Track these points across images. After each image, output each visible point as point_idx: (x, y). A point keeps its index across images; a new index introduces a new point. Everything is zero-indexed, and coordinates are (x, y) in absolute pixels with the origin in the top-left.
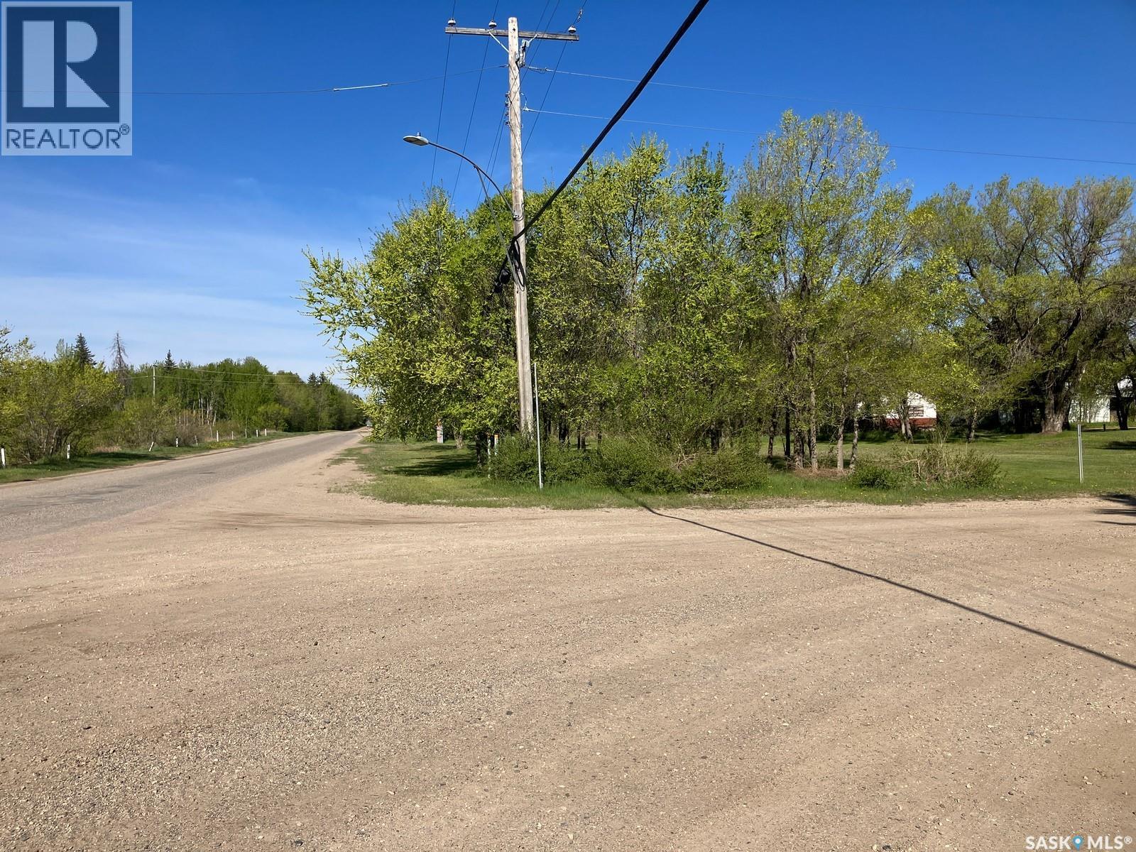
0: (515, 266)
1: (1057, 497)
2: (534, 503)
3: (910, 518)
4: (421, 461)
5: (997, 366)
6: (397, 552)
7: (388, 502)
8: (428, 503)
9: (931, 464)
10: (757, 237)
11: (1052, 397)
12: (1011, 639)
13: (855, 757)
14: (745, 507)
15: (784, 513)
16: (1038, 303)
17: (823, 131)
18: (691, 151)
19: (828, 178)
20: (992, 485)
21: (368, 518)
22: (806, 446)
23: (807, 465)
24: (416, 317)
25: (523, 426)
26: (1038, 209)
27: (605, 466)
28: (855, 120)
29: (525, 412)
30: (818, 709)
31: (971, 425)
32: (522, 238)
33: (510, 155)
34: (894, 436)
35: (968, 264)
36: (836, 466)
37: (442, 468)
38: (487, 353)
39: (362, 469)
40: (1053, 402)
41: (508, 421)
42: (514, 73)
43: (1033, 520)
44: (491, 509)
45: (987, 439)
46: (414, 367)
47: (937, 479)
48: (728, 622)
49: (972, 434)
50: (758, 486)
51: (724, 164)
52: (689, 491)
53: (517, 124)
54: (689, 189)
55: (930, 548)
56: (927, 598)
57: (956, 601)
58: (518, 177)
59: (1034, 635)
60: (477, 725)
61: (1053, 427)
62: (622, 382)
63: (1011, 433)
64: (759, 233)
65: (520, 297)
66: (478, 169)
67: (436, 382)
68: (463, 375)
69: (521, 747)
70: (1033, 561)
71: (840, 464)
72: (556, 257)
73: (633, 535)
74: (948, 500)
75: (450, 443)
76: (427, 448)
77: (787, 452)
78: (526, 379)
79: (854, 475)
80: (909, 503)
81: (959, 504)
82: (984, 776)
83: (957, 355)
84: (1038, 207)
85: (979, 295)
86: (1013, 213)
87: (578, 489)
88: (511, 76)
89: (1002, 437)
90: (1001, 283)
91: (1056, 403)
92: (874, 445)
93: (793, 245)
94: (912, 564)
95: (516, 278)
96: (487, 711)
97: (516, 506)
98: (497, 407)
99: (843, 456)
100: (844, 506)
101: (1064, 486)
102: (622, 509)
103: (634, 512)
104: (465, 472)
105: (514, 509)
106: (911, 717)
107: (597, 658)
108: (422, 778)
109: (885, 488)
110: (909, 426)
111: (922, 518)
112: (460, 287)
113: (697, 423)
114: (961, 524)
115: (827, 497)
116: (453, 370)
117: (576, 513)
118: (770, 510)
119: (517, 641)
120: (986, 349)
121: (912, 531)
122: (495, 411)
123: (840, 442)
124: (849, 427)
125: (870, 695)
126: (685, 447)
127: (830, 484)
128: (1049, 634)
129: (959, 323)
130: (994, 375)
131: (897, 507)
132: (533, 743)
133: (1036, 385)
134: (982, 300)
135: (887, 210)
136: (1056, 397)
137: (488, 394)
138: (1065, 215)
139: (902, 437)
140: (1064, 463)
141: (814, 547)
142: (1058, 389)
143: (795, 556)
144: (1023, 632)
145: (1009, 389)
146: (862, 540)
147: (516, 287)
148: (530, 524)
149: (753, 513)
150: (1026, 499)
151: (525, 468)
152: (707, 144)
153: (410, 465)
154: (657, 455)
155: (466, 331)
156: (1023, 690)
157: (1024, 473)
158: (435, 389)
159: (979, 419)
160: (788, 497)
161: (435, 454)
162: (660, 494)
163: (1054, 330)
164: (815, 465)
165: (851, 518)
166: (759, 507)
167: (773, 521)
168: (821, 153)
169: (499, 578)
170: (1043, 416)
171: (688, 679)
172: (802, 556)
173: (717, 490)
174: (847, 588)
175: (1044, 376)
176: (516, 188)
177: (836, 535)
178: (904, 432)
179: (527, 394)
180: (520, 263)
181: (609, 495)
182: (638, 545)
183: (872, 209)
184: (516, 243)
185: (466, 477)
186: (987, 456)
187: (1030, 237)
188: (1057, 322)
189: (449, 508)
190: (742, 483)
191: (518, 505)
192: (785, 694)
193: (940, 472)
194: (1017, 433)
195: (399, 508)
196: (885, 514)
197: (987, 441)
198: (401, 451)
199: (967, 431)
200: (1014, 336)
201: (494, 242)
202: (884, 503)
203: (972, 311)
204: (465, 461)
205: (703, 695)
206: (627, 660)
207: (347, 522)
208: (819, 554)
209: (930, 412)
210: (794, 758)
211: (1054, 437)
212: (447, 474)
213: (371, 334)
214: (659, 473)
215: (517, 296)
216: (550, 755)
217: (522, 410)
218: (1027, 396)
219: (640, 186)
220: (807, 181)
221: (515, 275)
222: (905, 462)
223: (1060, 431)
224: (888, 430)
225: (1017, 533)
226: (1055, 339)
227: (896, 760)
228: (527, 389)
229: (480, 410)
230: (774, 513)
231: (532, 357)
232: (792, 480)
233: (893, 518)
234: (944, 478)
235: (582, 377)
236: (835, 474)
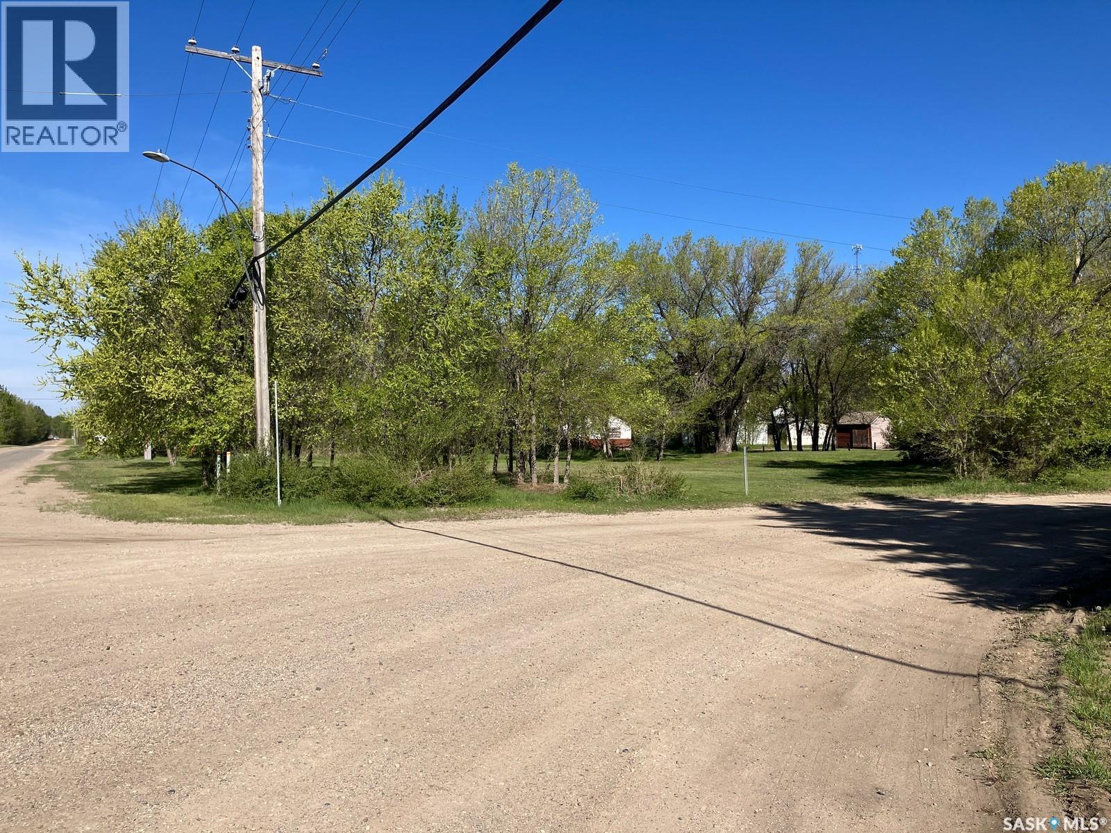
0: (255, 285)
1: (729, 507)
2: (274, 519)
3: (616, 525)
4: (131, 478)
5: (682, 395)
6: (150, 568)
7: (115, 520)
8: (160, 521)
9: (631, 479)
10: (490, 275)
11: (724, 422)
12: (699, 613)
13: (597, 699)
14: (478, 518)
15: (513, 523)
16: (713, 342)
17: (543, 184)
18: (428, 191)
19: (548, 226)
20: (679, 497)
21: (99, 536)
22: (527, 463)
23: (528, 479)
24: (142, 330)
25: (259, 442)
26: (714, 262)
27: (343, 482)
28: (571, 177)
29: (262, 430)
30: (567, 670)
31: (660, 446)
32: (262, 260)
33: (252, 178)
34: (597, 455)
35: (659, 305)
36: (553, 482)
37: (162, 485)
38: (218, 369)
39: (70, 488)
40: (724, 426)
41: (241, 438)
42: (258, 100)
43: (711, 525)
44: (231, 526)
45: (674, 458)
46: (139, 380)
47: (636, 492)
48: (484, 611)
49: (662, 454)
50: (488, 499)
51: (458, 206)
52: (426, 505)
53: (260, 150)
54: (426, 226)
55: (636, 548)
56: (637, 586)
57: (659, 588)
58: (259, 199)
59: (716, 609)
60: (293, 699)
61: (725, 448)
62: (362, 401)
63: (692, 453)
64: (492, 272)
65: (259, 315)
66: (219, 189)
67: (164, 396)
68: (194, 390)
69: (337, 712)
70: (713, 556)
71: (556, 479)
72: (295, 279)
73: (383, 546)
74: (646, 510)
75: (159, 459)
76: (133, 465)
77: (510, 469)
78: (263, 397)
79: (569, 489)
80: (614, 512)
81: (654, 513)
82: (686, 704)
83: (650, 384)
84: (713, 261)
85: (667, 333)
86: (695, 264)
87: (318, 506)
88: (254, 102)
89: (685, 457)
90: (686, 325)
91: (727, 427)
92: (580, 462)
93: (517, 282)
94: (623, 561)
95: (255, 297)
96: (299, 689)
97: (255, 523)
98: (229, 423)
99: (559, 472)
100: (561, 516)
101: (734, 497)
102: (364, 523)
103: (376, 525)
104: (190, 490)
105: (255, 525)
106: (634, 670)
107: (380, 645)
108: (260, 739)
109: (594, 499)
110: (609, 447)
111: (626, 525)
112: (191, 301)
113: (434, 441)
114: (658, 529)
115: (547, 509)
116: (182, 384)
117: (319, 527)
118: (499, 520)
119: (304, 636)
120: (673, 380)
121: (619, 535)
122: (227, 427)
123: (557, 459)
124: (564, 447)
125: (602, 657)
126: (422, 464)
127: (548, 497)
128: (725, 608)
129: (651, 357)
130: (679, 402)
131: (605, 516)
132: (346, 708)
133: (711, 413)
134: (670, 338)
135: (598, 259)
136: (727, 422)
137: (218, 409)
138: (734, 270)
139: (604, 456)
140: (733, 479)
141: (543, 550)
142: (728, 416)
143: (529, 558)
144: (708, 608)
145: (691, 415)
146: (581, 544)
147: (255, 306)
148: (277, 539)
149: (485, 524)
150: (706, 509)
151: (261, 485)
152: (443, 186)
153: (122, 483)
154: (396, 471)
155: (197, 346)
156: (709, 647)
157: (704, 487)
158: (162, 403)
159: (666, 440)
160: (513, 509)
161: (145, 471)
162: (399, 508)
163: (726, 366)
164: (535, 480)
165: (569, 525)
166: (489, 518)
167: (505, 529)
168: (542, 203)
169: (266, 587)
170: (717, 439)
171: (460, 655)
172: (534, 557)
173: (451, 504)
174: (574, 581)
175: (718, 404)
176: (257, 210)
177: (559, 540)
178: (605, 451)
179: (264, 412)
180: (260, 284)
181: (350, 510)
182: (390, 554)
183: (584, 256)
184: (256, 263)
185: (191, 494)
186: (675, 473)
187: (708, 286)
188: (728, 358)
189: (185, 525)
190: (473, 497)
191: (257, 522)
192: (539, 661)
193: (639, 486)
194: (696, 453)
195: (130, 526)
196: (597, 522)
197: (673, 460)
198: (105, 469)
199: (657, 451)
200: (694, 369)
201: (230, 259)
202: (595, 513)
203: (662, 346)
204: (183, 479)
205: (476, 666)
206: (406, 645)
207: (78, 541)
208: (549, 556)
209: (626, 433)
210: (554, 703)
211: (725, 457)
212: (169, 492)
213: (90, 345)
214: (398, 489)
215: (256, 314)
216: (363, 716)
217: (259, 427)
218: (704, 421)
219: (380, 217)
220: (530, 226)
221: (254, 294)
222: (610, 477)
223: (730, 452)
224: (591, 449)
225: (700, 535)
226: (726, 372)
227: (626, 698)
228: (264, 407)
229: (211, 425)
230: (503, 523)
231: (270, 375)
232: (516, 494)
233: (603, 525)
234: (642, 491)
235: (321, 395)
236: (552, 489)
